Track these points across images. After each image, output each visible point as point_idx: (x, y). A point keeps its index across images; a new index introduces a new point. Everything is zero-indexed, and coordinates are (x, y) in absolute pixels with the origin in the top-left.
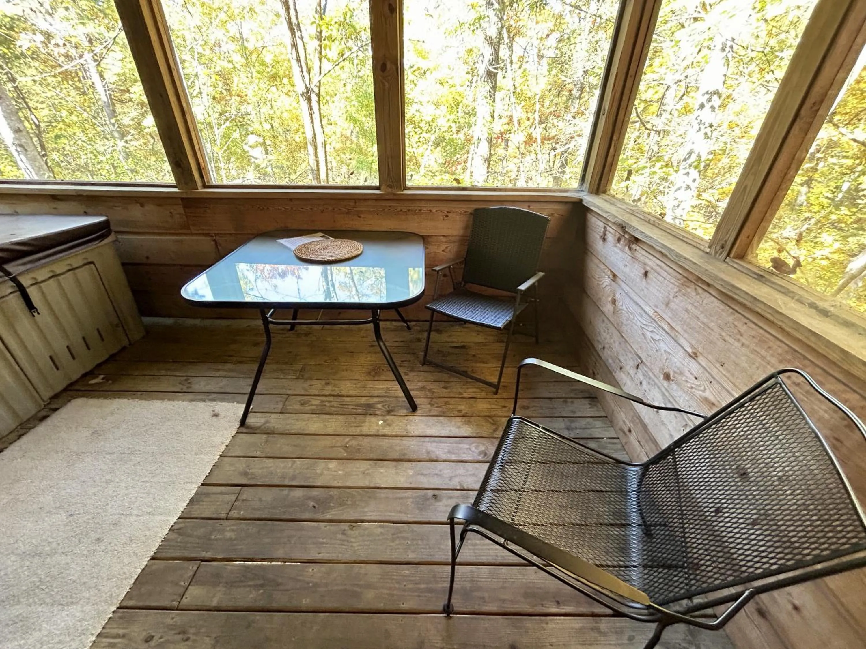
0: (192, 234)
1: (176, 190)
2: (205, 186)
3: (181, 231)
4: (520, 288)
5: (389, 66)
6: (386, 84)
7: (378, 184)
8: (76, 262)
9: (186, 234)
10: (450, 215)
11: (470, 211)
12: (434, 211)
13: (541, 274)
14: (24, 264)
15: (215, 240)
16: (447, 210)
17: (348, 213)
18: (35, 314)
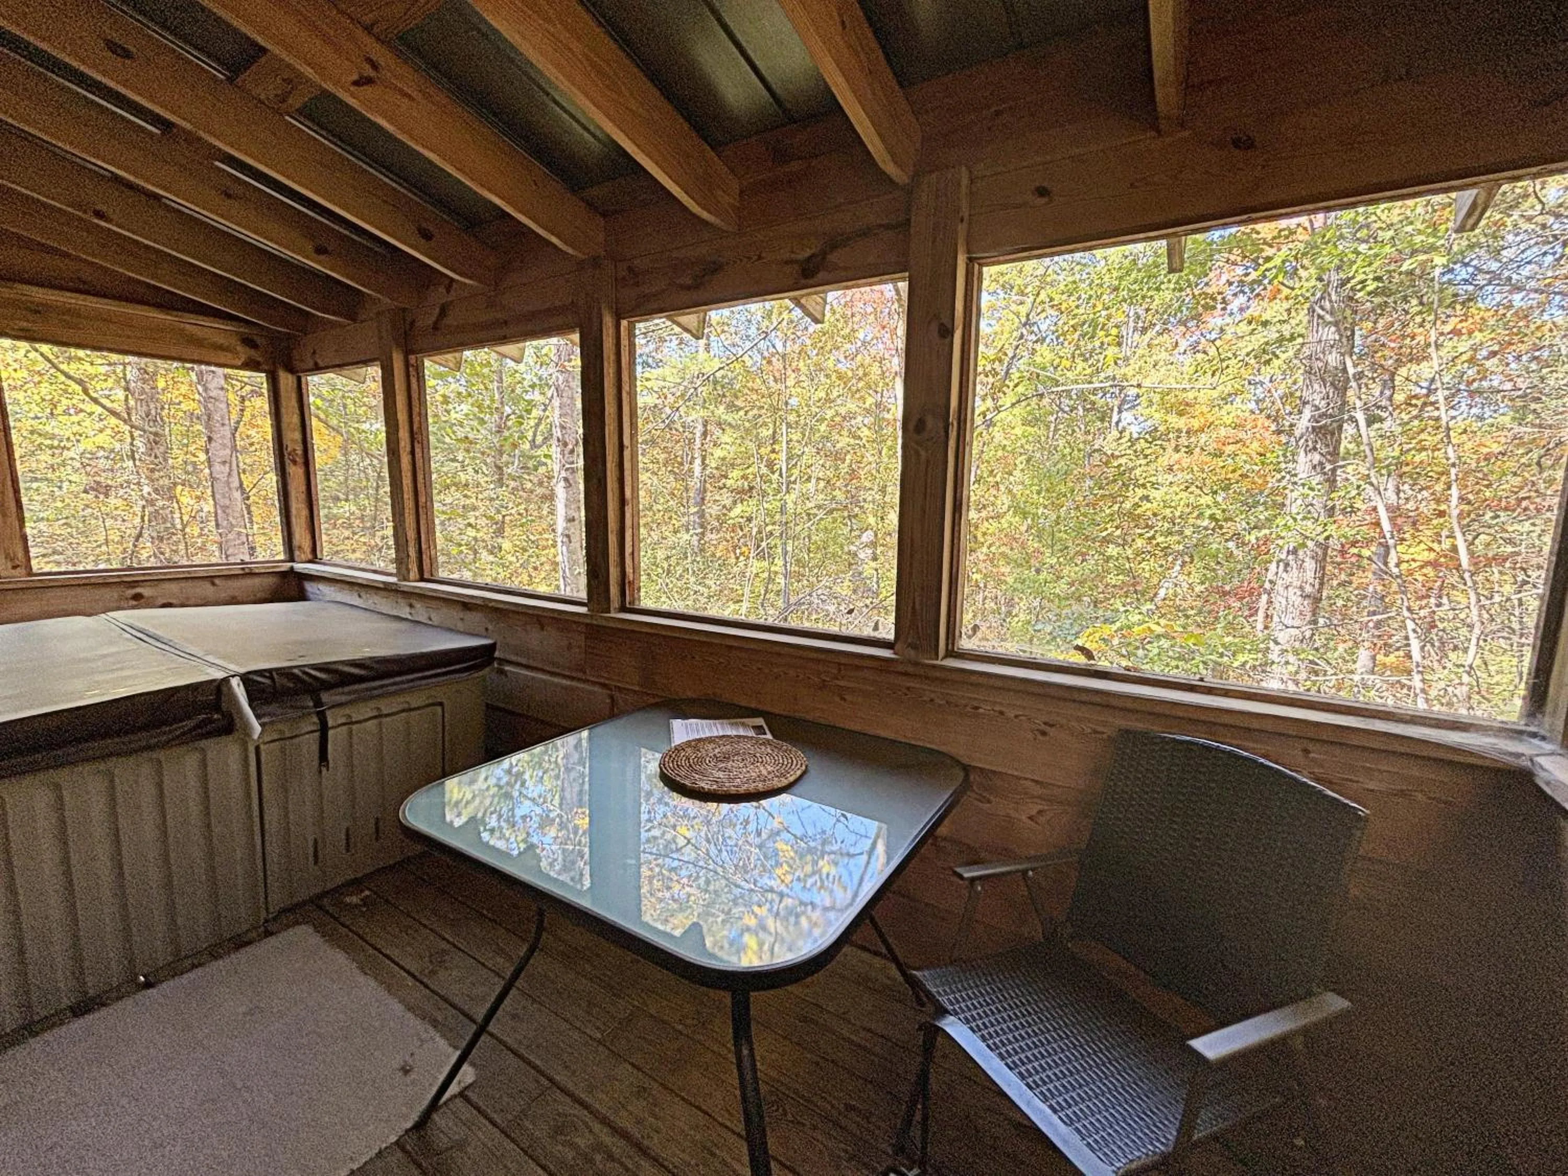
0: (586, 681)
1: (583, 610)
2: (623, 609)
3: (574, 674)
4: (1198, 1044)
5: (930, 422)
6: (923, 453)
7: (891, 636)
8: (416, 700)
9: (579, 680)
10: (1052, 731)
11: (1108, 731)
12: (1011, 714)
13: (1336, 1003)
14: (349, 693)
15: (612, 697)
16: (1045, 718)
17: (823, 686)
18: (324, 769)
